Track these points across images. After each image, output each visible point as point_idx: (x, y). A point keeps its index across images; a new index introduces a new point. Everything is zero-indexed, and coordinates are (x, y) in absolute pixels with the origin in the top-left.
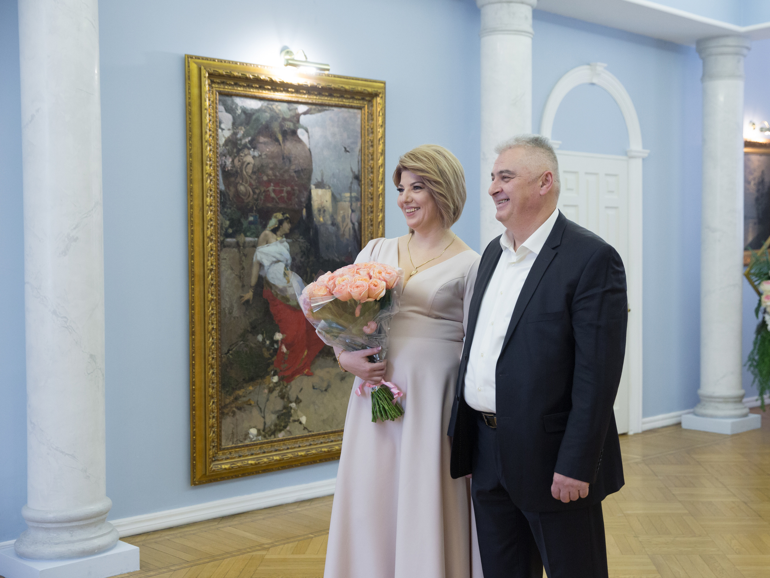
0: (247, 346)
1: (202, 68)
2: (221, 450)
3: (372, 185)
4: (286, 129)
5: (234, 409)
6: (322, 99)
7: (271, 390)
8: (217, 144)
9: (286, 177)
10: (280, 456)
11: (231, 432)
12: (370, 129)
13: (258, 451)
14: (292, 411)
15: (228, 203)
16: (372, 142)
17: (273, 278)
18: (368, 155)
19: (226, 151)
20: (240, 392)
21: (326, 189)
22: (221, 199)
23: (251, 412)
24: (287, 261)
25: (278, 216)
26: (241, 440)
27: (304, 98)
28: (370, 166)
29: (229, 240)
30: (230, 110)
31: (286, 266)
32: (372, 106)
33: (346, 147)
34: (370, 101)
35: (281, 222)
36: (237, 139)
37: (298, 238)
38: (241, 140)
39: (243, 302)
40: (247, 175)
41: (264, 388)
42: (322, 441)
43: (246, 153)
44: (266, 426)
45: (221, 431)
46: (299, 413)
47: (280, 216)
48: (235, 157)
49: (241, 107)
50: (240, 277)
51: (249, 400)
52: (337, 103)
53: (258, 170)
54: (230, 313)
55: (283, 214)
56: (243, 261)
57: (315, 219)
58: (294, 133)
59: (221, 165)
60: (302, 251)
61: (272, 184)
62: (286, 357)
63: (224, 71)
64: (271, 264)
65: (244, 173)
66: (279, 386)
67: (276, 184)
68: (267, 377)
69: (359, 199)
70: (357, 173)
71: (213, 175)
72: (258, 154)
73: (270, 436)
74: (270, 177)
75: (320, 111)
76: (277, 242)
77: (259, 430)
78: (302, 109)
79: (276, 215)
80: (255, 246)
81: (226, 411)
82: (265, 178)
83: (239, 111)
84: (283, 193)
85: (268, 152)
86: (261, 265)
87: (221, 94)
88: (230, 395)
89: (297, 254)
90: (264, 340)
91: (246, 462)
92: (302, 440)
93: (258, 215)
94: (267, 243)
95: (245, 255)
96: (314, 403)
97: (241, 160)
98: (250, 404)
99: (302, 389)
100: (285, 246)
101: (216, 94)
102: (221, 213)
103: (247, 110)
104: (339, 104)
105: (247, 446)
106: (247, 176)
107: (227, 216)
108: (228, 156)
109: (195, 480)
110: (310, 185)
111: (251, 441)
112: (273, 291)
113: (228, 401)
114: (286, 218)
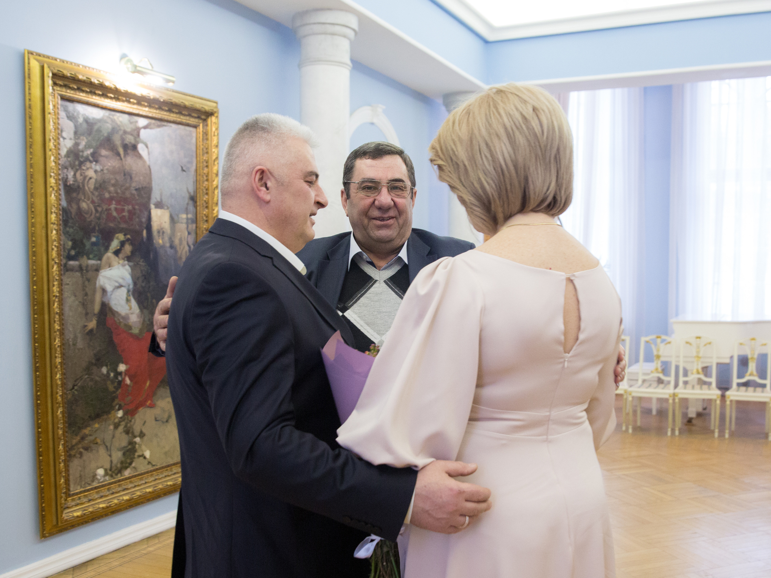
0: (92, 380)
1: (46, 66)
2: (70, 496)
3: (207, 207)
4: (127, 143)
5: (81, 450)
6: (161, 114)
7: (116, 426)
8: (59, 154)
9: (128, 194)
10: (130, 496)
11: (78, 476)
12: (205, 149)
13: (106, 493)
14: (137, 446)
15: (71, 221)
16: (207, 162)
17: (116, 304)
18: (203, 176)
19: (67, 164)
20: (86, 431)
21: (165, 209)
22: (63, 217)
23: (98, 451)
24: (129, 286)
25: (120, 237)
26: (89, 483)
27: (145, 111)
28: (205, 187)
29: (71, 263)
30: (71, 117)
31: (128, 291)
32: (207, 125)
33: (183, 166)
34: (205, 120)
35: (122, 244)
36: (79, 151)
37: (139, 261)
38: (83, 151)
39: (87, 331)
40: (89, 190)
41: (109, 425)
42: (166, 474)
43: (88, 166)
44: (113, 465)
45: (68, 475)
46: (143, 447)
47: (121, 237)
48: (77, 170)
49: (83, 115)
50: (83, 304)
51: (96, 438)
52: (175, 119)
53: (100, 186)
54: (74, 345)
55: (125, 235)
56: (86, 287)
57: (154, 241)
58: (134, 147)
59: (63, 178)
60: (143, 275)
61: (114, 202)
62: (130, 389)
63: (68, 72)
64: (114, 289)
65: (87, 188)
66: (124, 420)
67: (118, 203)
68: (113, 412)
69: (195, 221)
70: (192, 194)
71: (56, 189)
72: (100, 168)
73: (117, 474)
74: (112, 195)
75: (159, 126)
76: (120, 265)
77: (106, 470)
78: (142, 122)
79: (118, 237)
80: (97, 270)
81: (73, 453)
82: (107, 195)
83: (81, 120)
84: (125, 212)
85: (110, 166)
86: (104, 291)
87: (63, 98)
88: (76, 435)
89: (138, 278)
90: (108, 373)
91: (97, 506)
92: (148, 476)
93: (100, 235)
94: (109, 267)
95: (89, 280)
96: (156, 435)
97: (83, 174)
98: (97, 443)
99: (145, 422)
100: (127, 270)
101: (58, 98)
102: (63, 233)
103: (89, 119)
104: (177, 120)
105: (96, 488)
106: (89, 193)
107: (70, 235)
108: (70, 169)
109: (45, 533)
110: (149, 205)
111: (99, 483)
112: (116, 319)
113: (74, 442)
114: (128, 240)
